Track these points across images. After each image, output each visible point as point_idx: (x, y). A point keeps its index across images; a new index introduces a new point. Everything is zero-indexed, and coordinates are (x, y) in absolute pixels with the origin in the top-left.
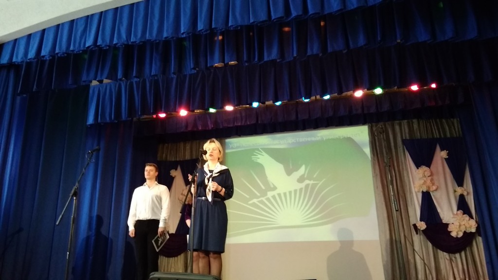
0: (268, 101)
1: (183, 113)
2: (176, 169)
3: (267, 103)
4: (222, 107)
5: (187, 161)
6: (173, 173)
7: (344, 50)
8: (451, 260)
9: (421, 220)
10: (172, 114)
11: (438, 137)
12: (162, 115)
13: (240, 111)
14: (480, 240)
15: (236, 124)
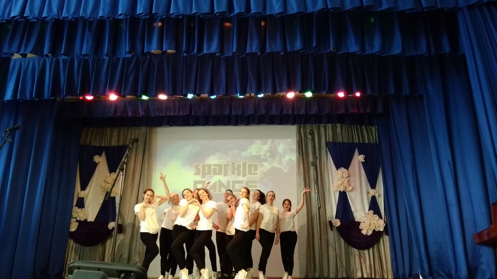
0: (203, 94)
1: (113, 97)
2: (100, 155)
3: (202, 95)
4: (156, 95)
5: (114, 147)
6: (97, 159)
7: (282, 52)
8: (360, 256)
9: (336, 218)
10: (100, 98)
11: (357, 142)
12: (90, 98)
13: (174, 101)
14: (386, 239)
15: (168, 113)
